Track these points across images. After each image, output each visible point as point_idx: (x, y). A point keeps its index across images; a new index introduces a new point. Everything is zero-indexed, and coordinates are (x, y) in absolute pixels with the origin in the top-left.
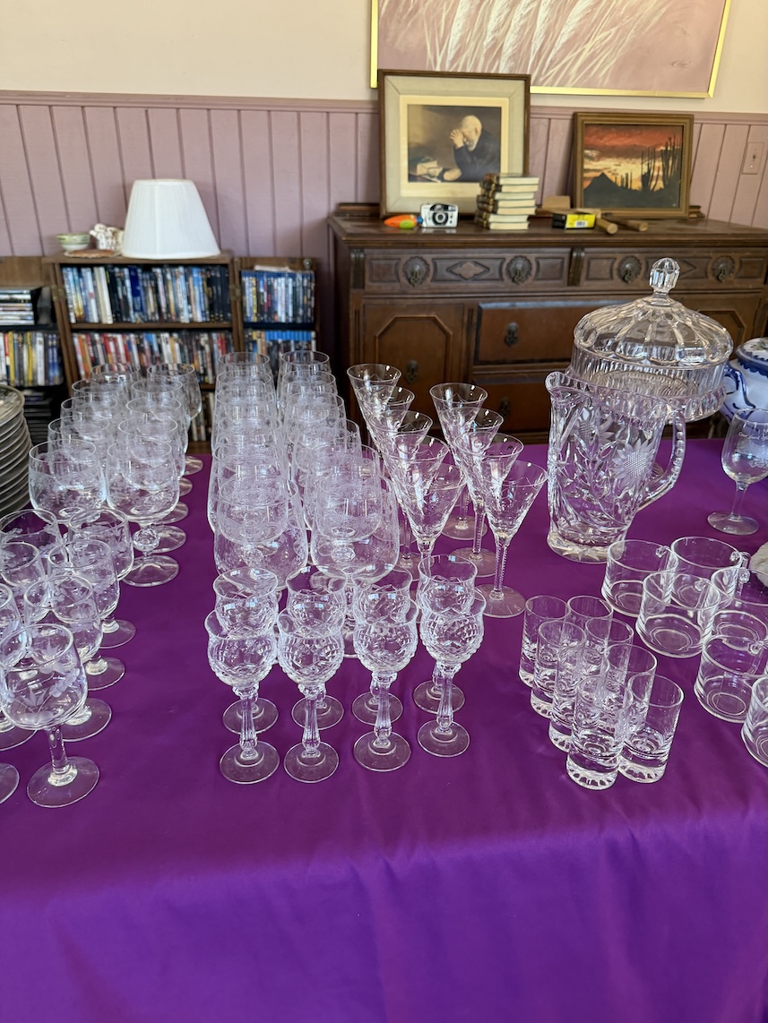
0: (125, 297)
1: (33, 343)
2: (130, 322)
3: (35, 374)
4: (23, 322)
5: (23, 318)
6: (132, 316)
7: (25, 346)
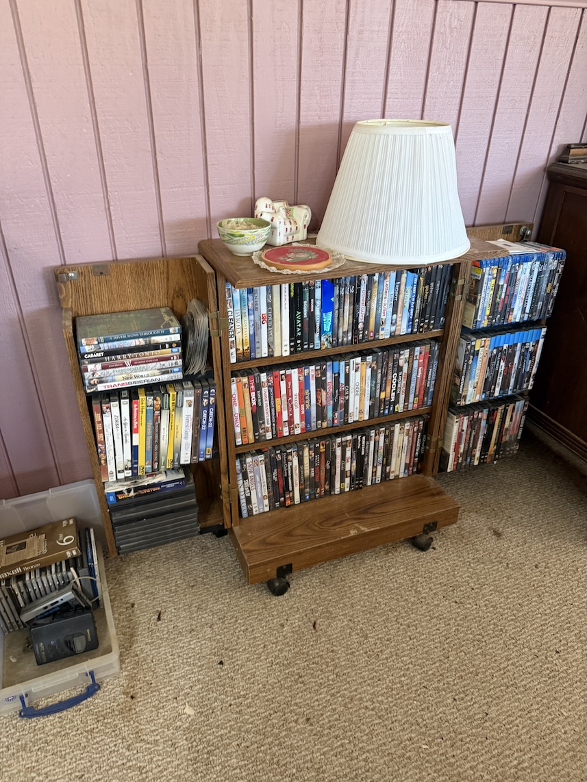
0: (312, 315)
1: (178, 407)
2: (313, 349)
3: (177, 451)
4: (165, 378)
5: (165, 372)
6: (317, 341)
7: (165, 414)
